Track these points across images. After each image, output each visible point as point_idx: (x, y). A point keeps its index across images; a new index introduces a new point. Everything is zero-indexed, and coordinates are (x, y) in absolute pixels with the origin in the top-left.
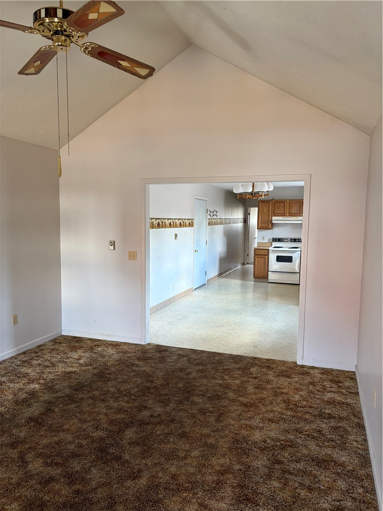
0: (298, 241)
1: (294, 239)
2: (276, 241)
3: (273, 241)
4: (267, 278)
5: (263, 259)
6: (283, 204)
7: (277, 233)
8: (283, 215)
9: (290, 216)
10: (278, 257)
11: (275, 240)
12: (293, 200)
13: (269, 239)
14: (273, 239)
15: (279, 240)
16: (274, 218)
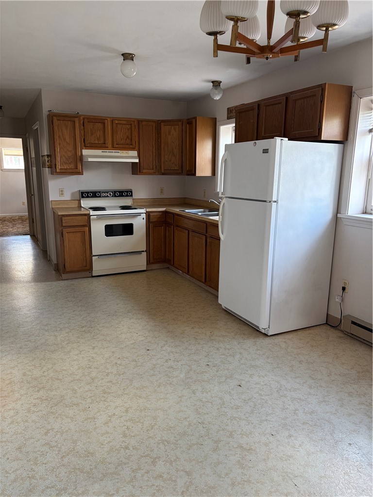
0: (127, 196)
1: (119, 192)
2: (88, 197)
3: (83, 197)
4: (91, 269)
5: (79, 235)
6: (100, 126)
7: (89, 180)
8: (102, 146)
9: (114, 148)
10: (107, 227)
11: (85, 195)
12: (119, 119)
13: (73, 194)
14: (82, 193)
15: (95, 195)
16: (85, 152)
